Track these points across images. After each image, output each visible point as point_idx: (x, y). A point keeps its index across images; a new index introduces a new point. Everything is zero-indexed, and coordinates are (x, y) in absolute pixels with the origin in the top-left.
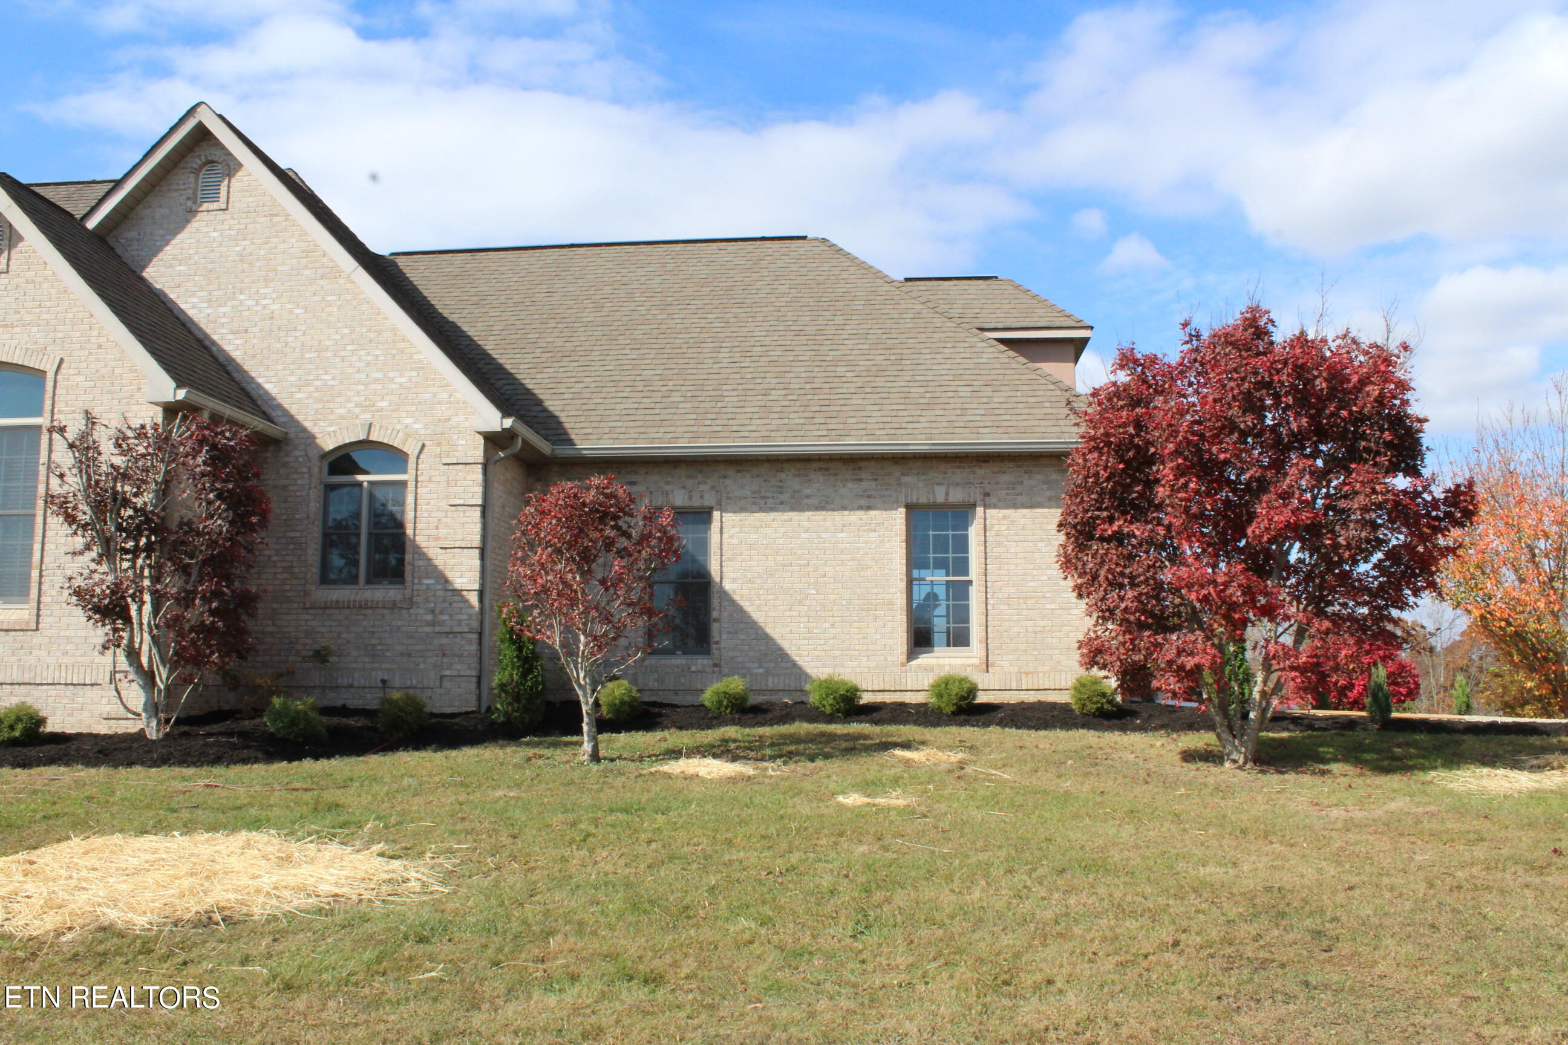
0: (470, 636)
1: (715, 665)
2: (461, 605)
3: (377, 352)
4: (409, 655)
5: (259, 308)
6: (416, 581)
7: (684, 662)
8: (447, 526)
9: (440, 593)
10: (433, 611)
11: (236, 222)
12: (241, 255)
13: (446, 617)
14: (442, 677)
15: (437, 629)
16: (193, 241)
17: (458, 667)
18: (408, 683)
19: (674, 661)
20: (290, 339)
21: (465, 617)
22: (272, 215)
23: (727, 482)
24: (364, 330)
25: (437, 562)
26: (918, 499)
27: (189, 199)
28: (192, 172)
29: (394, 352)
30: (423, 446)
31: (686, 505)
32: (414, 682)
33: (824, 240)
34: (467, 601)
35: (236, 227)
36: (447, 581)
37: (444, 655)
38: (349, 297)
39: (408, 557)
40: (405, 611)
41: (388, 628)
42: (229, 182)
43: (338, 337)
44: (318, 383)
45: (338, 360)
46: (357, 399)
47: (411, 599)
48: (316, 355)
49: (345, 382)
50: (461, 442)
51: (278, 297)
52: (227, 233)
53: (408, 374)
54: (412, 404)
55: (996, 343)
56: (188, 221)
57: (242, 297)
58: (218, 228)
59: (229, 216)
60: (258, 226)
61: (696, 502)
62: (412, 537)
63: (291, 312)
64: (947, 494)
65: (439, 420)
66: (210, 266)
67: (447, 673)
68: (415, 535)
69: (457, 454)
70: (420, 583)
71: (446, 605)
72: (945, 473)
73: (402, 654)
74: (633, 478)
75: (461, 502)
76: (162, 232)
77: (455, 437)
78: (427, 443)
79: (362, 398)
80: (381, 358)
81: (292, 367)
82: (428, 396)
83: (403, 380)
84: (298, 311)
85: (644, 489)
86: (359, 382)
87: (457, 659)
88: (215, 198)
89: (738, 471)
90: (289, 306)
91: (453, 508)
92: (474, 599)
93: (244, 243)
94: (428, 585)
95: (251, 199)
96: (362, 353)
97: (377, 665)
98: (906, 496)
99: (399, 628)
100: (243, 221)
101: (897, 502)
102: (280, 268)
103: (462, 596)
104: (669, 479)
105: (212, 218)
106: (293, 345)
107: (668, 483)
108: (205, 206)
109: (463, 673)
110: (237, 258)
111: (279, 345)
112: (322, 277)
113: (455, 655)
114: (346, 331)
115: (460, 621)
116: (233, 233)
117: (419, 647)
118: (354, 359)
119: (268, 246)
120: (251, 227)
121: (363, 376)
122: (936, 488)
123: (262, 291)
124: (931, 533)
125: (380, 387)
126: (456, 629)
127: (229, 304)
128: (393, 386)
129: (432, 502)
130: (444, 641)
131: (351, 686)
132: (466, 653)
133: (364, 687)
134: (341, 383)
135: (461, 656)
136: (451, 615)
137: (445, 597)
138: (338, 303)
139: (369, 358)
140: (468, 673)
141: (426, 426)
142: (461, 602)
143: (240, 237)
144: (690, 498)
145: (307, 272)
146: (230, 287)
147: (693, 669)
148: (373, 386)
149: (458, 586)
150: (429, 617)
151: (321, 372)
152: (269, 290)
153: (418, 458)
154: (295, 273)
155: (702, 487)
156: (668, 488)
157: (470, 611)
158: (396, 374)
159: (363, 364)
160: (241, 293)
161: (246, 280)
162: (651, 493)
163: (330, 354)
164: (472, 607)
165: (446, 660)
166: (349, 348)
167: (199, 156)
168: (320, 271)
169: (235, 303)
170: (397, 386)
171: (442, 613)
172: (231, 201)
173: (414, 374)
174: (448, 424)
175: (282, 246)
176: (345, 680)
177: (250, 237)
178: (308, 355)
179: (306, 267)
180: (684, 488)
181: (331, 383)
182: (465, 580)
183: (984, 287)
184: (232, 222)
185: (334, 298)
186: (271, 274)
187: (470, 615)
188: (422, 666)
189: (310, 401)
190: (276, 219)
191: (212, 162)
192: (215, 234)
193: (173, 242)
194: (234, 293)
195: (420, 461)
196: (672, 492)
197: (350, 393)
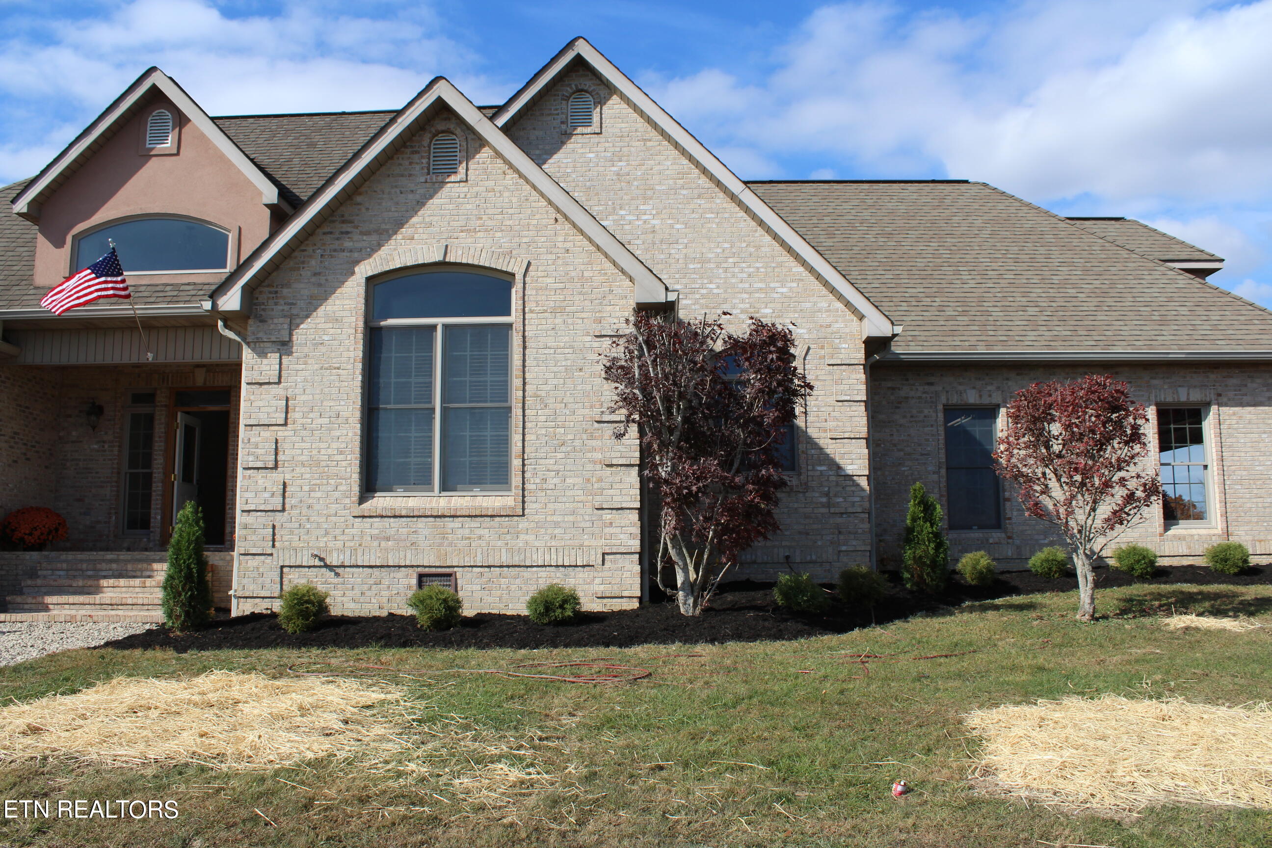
0: (863, 515)
1: (1009, 538)
2: (853, 488)
3: (758, 265)
4: (807, 534)
5: (640, 223)
6: (810, 468)
7: (981, 535)
8: (836, 419)
9: (833, 478)
10: (827, 495)
11: (611, 145)
12: (618, 175)
13: (841, 500)
14: (840, 551)
15: (832, 510)
16: (569, 160)
17: (854, 543)
18: (808, 558)
19: (972, 535)
20: (673, 251)
21: (857, 499)
22: (645, 140)
23: (1010, 383)
24: (744, 245)
25: (828, 451)
26: (1165, 398)
27: (562, 123)
28: (562, 99)
29: (774, 265)
30: (809, 349)
31: (978, 402)
32: (814, 557)
33: (985, 185)
34: (858, 485)
35: (612, 149)
36: (839, 467)
37: (840, 533)
38: (726, 215)
39: (802, 447)
40: (801, 495)
41: (786, 510)
42: (601, 109)
43: (719, 250)
44: (704, 291)
45: (721, 271)
46: (742, 306)
47: (806, 484)
48: (699, 266)
49: (729, 290)
50: (844, 346)
51: (658, 213)
52: (603, 154)
53: (789, 285)
54: (795, 312)
55: (1182, 272)
56: (563, 143)
57: (622, 212)
58: (594, 149)
59: (603, 140)
60: (632, 149)
61: (986, 400)
62: (804, 429)
63: (671, 226)
64: (1188, 394)
65: (821, 326)
66: (588, 184)
67: (844, 548)
68: (806, 428)
69: (841, 356)
70: (814, 470)
71: (840, 489)
72: (1185, 377)
73: (800, 533)
74: (932, 379)
75: (848, 398)
76: (537, 152)
77: (837, 341)
78: (812, 346)
79: (748, 306)
80: (762, 270)
81: (677, 276)
82: (808, 305)
83: (784, 290)
84: (678, 226)
85: (941, 388)
86: (744, 291)
87: (852, 536)
88: (588, 123)
89: (1018, 374)
90: (670, 222)
91: (840, 404)
92: (864, 483)
93: (620, 164)
94: (821, 471)
95: (623, 125)
96: (744, 265)
97: (777, 543)
98: (1156, 396)
99: (796, 509)
100: (617, 144)
101: (1149, 400)
102: (657, 187)
103: (854, 481)
104: (961, 380)
105: (587, 141)
106: (677, 256)
107: (960, 384)
108: (579, 130)
109: (858, 548)
110: (615, 178)
111: (662, 256)
112: (699, 197)
113: (850, 533)
114: (726, 245)
115: (854, 502)
116: (609, 154)
117: (815, 527)
118: (736, 270)
119: (643, 168)
120: (624, 149)
121: (747, 285)
122: (1180, 389)
123: (642, 207)
124: (1172, 426)
125: (763, 296)
126: (850, 510)
127: (611, 218)
128: (776, 295)
129: (820, 398)
130: (839, 520)
131: (754, 562)
132: (860, 531)
133: (766, 563)
134: (725, 292)
135: (856, 533)
136: (844, 498)
137: (837, 482)
138: (717, 220)
139: (751, 270)
140: (863, 548)
141: (810, 331)
142: (853, 486)
143: (616, 159)
144: (981, 396)
145: (684, 192)
146: (610, 203)
147: (991, 541)
148: (757, 295)
149: (850, 472)
150: (824, 500)
151: (705, 281)
152: (650, 207)
153: (805, 359)
154: (672, 192)
155: (989, 388)
156: (961, 388)
157: (863, 494)
158: (777, 285)
159: (745, 275)
160: (621, 208)
161: (625, 197)
162: (947, 392)
163: (712, 265)
164: (863, 490)
165: (841, 537)
166: (731, 260)
167: (570, 85)
168: (696, 191)
169: (616, 217)
170: (779, 295)
171: (836, 496)
172: (604, 126)
173: (795, 285)
174: (829, 330)
175: (656, 168)
176: (749, 556)
177: (624, 158)
178: (691, 266)
179: (683, 188)
180: (974, 388)
181: (715, 291)
182: (855, 467)
183: (1118, 226)
184: (607, 145)
185: (713, 216)
186: (649, 193)
187: (862, 497)
188: (819, 543)
189: (697, 307)
190: (649, 144)
191: (582, 90)
192: (591, 155)
193: (550, 161)
194: (614, 209)
195: (806, 362)
196: (965, 391)
197: (734, 301)
